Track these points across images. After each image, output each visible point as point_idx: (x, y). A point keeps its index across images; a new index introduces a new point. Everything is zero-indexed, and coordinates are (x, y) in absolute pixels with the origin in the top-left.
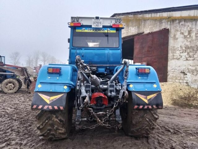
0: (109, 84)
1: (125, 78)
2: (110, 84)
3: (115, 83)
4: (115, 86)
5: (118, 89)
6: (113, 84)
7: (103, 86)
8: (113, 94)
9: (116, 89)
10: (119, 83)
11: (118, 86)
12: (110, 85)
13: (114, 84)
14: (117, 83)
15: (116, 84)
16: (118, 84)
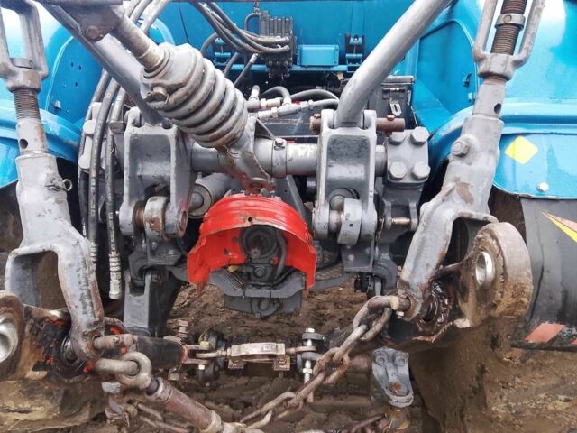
0: (327, 133)
1: (497, 63)
2: (340, 132)
3: (379, 129)
4: (376, 151)
5: (397, 171)
6: (357, 132)
7: (279, 146)
8: (359, 215)
9: (383, 172)
10: (411, 124)
11: (405, 149)
12: (334, 142)
13: (371, 134)
14: (400, 129)
15: (384, 133)
16: (407, 133)
